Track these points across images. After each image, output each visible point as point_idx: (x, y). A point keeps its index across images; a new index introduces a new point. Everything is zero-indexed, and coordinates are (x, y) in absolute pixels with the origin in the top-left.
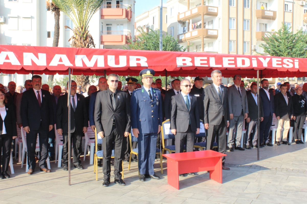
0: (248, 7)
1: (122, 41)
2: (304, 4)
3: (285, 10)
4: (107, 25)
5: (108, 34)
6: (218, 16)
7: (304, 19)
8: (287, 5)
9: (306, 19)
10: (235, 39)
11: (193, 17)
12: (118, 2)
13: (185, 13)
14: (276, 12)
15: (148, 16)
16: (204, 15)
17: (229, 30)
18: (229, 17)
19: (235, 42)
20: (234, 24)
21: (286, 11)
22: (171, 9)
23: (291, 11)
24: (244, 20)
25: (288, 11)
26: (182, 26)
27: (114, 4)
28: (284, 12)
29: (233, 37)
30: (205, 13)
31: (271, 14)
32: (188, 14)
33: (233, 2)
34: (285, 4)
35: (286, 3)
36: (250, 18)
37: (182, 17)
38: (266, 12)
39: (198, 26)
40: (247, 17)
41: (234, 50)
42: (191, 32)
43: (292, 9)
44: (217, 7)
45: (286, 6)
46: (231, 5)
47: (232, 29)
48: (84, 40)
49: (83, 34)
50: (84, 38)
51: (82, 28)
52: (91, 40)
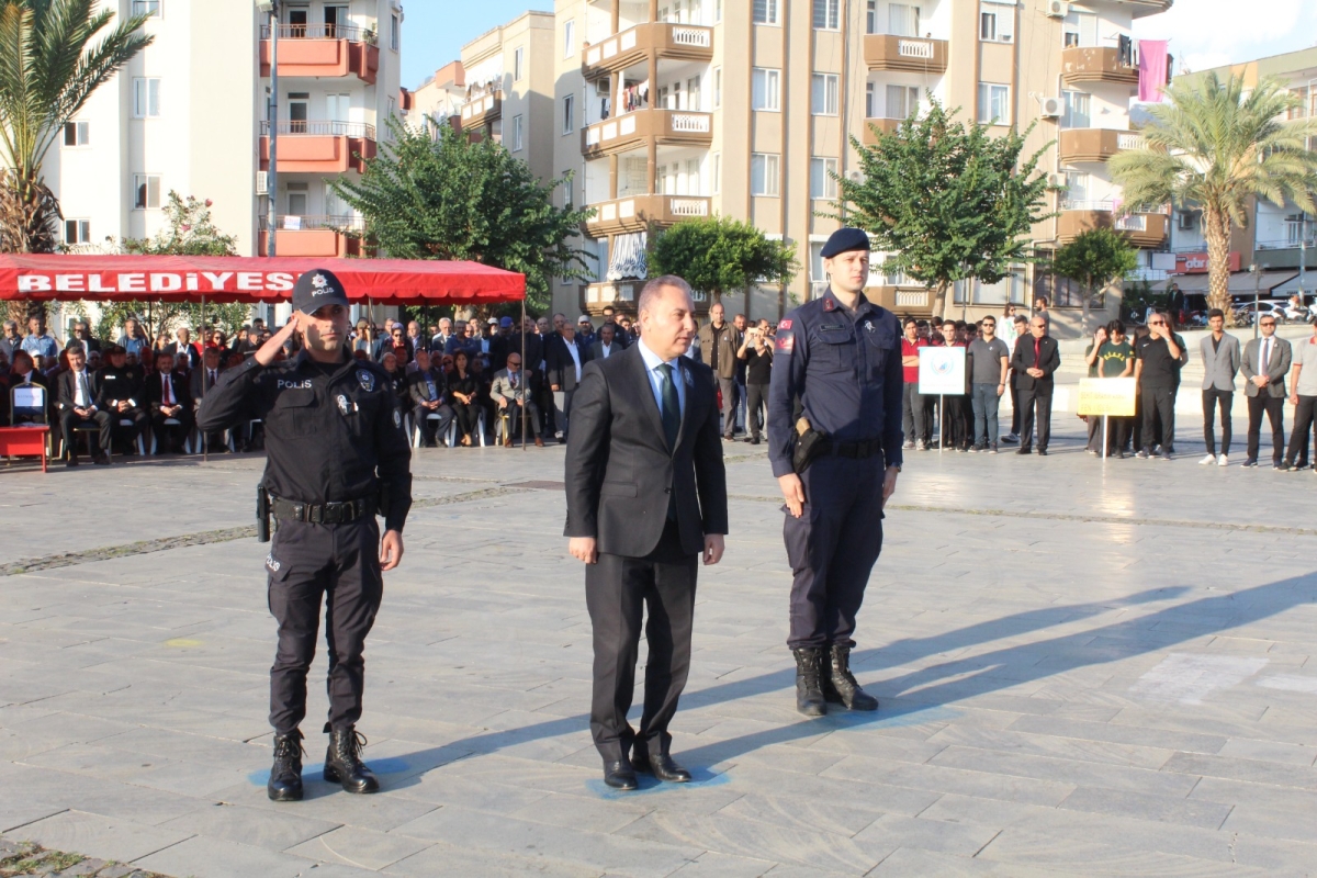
0: (835, 26)
1: (337, 158)
2: (1063, 12)
3: (984, 35)
4: (292, 96)
5: (297, 131)
6: (713, 59)
7: (1064, 68)
8: (994, 16)
9: (1069, 71)
10: (778, 148)
11: (627, 59)
12: (331, 15)
13: (601, 45)
14: (946, 43)
15: (498, 48)
16: (656, 59)
17: (752, 114)
18: (753, 66)
19: (779, 158)
20: (772, 90)
21: (989, 39)
22: (568, 26)
23: (1007, 38)
24: (814, 76)
25: (996, 40)
26: (599, 94)
27: (316, 19)
28: (979, 45)
29: (768, 142)
30: (659, 51)
31: (926, 52)
32: (610, 51)
33: (773, 7)
34: (985, 15)
35: (985, 9)
36: (837, 68)
37: (593, 60)
38: (903, 43)
39: (640, 97)
40: (829, 62)
41: (775, 192)
42: (618, 121)
43: (1011, 33)
44: (711, 30)
45: (990, 18)
46: (763, 20)
47: (767, 109)
48: (25, 203)
49: (24, 187)
50: (26, 198)
51: (20, 171)
52: (48, 201)
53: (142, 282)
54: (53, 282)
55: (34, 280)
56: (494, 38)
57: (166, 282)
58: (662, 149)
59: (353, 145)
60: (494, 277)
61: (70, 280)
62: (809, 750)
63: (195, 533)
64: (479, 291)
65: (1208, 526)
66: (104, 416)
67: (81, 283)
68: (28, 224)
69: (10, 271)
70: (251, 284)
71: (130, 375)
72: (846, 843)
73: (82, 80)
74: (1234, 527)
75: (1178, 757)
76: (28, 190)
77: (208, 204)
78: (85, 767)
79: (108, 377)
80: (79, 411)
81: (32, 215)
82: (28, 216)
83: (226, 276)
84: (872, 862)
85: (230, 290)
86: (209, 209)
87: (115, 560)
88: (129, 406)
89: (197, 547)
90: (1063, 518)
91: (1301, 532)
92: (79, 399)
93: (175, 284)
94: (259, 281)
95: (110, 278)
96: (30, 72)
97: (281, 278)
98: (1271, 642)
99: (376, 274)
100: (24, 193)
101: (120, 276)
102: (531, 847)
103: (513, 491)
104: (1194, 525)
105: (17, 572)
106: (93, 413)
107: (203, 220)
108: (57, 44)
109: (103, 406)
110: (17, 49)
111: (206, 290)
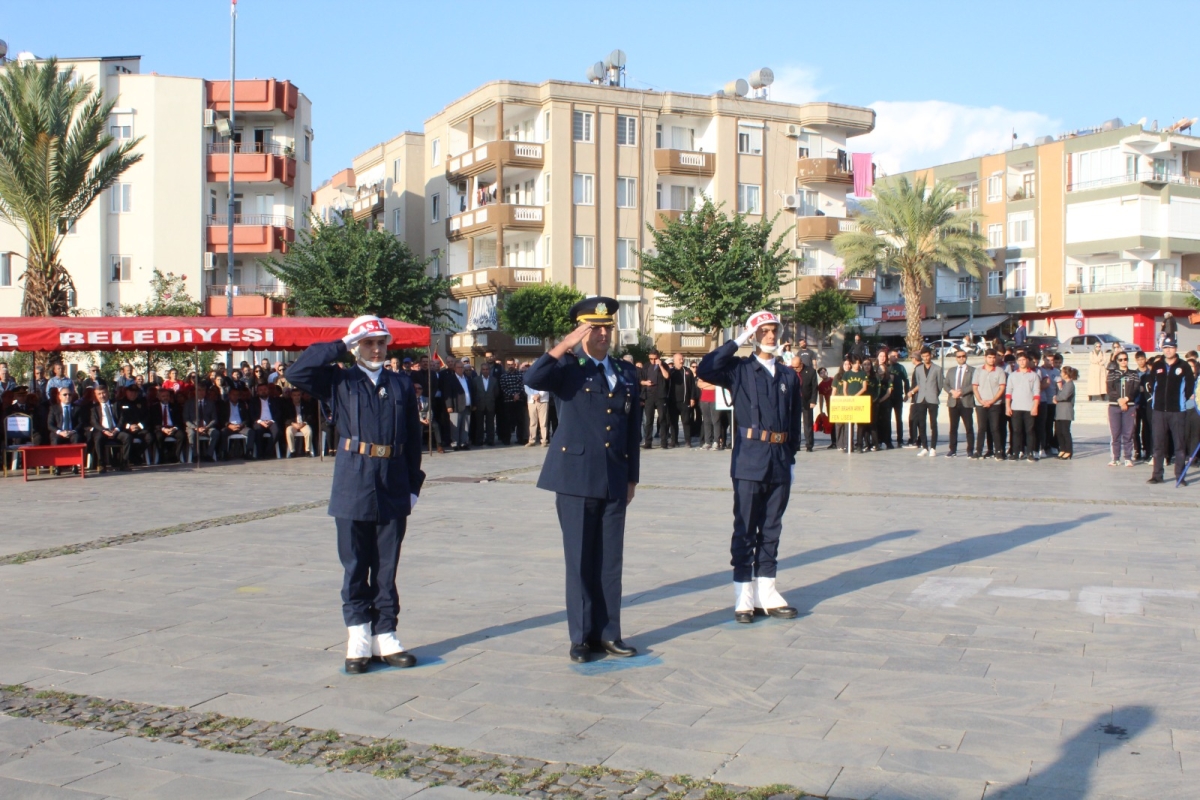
0: (633, 143)
1: (265, 242)
2: (797, 133)
3: (741, 149)
5: (234, 222)
6: (544, 167)
7: (799, 173)
8: (748, 136)
9: (802, 175)
10: (593, 232)
11: (480, 168)
12: (259, 136)
13: (460, 157)
14: (714, 155)
15: (381, 159)
16: (502, 167)
17: (574, 207)
18: (573, 171)
19: (594, 239)
20: (588, 189)
21: (745, 152)
22: (435, 143)
23: (758, 151)
24: (619, 180)
25: (750, 153)
26: (459, 193)
27: (249, 138)
28: (738, 156)
29: (586, 228)
30: (505, 161)
31: (701, 162)
32: (468, 161)
34: (741, 135)
35: (742, 130)
36: (635, 173)
37: (454, 168)
38: (683, 155)
39: (490, 195)
40: (629, 169)
41: (591, 263)
42: (474, 212)
43: (761, 148)
44: (543, 146)
45: (745, 137)
46: (581, 138)
47: (584, 203)
48: (47, 279)
49: (46, 267)
50: (48, 275)
51: (44, 255)
52: (64, 277)
53: (151, 337)
54: (85, 338)
55: (72, 336)
56: (378, 152)
57: (169, 336)
58: (507, 233)
59: (277, 232)
60: (408, 330)
61: (99, 336)
62: (709, 642)
63: (219, 517)
64: (397, 340)
65: (932, 496)
66: (126, 436)
67: (106, 338)
68: (50, 294)
69: (54, 330)
70: (231, 337)
71: (139, 406)
72: (752, 694)
73: (90, 188)
74: (949, 497)
75: (948, 639)
76: (49, 269)
77: (184, 278)
78: (224, 667)
79: (124, 407)
80: (107, 433)
81: (53, 288)
82: (49, 289)
83: (213, 331)
84: (773, 705)
85: (215, 342)
86: (184, 282)
87: (169, 536)
88: (139, 428)
89: (224, 527)
90: (832, 494)
91: (995, 499)
92: (105, 423)
93: (175, 338)
94: (237, 335)
95: (127, 334)
96: (54, 182)
97: (252, 332)
98: (991, 568)
99: (322, 329)
100: (46, 272)
101: (135, 332)
102: (549, 704)
103: (436, 485)
104: (923, 497)
105: (103, 547)
106: (117, 434)
107: (179, 291)
108: (73, 161)
109: (123, 428)
110: (45, 166)
111: (198, 342)
